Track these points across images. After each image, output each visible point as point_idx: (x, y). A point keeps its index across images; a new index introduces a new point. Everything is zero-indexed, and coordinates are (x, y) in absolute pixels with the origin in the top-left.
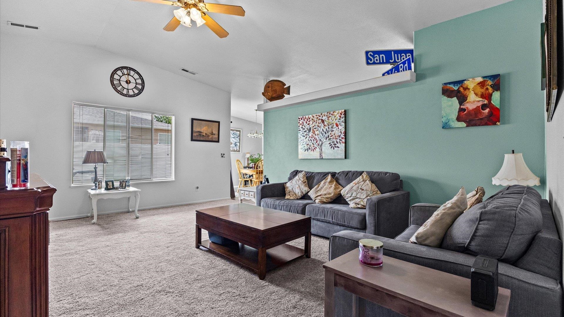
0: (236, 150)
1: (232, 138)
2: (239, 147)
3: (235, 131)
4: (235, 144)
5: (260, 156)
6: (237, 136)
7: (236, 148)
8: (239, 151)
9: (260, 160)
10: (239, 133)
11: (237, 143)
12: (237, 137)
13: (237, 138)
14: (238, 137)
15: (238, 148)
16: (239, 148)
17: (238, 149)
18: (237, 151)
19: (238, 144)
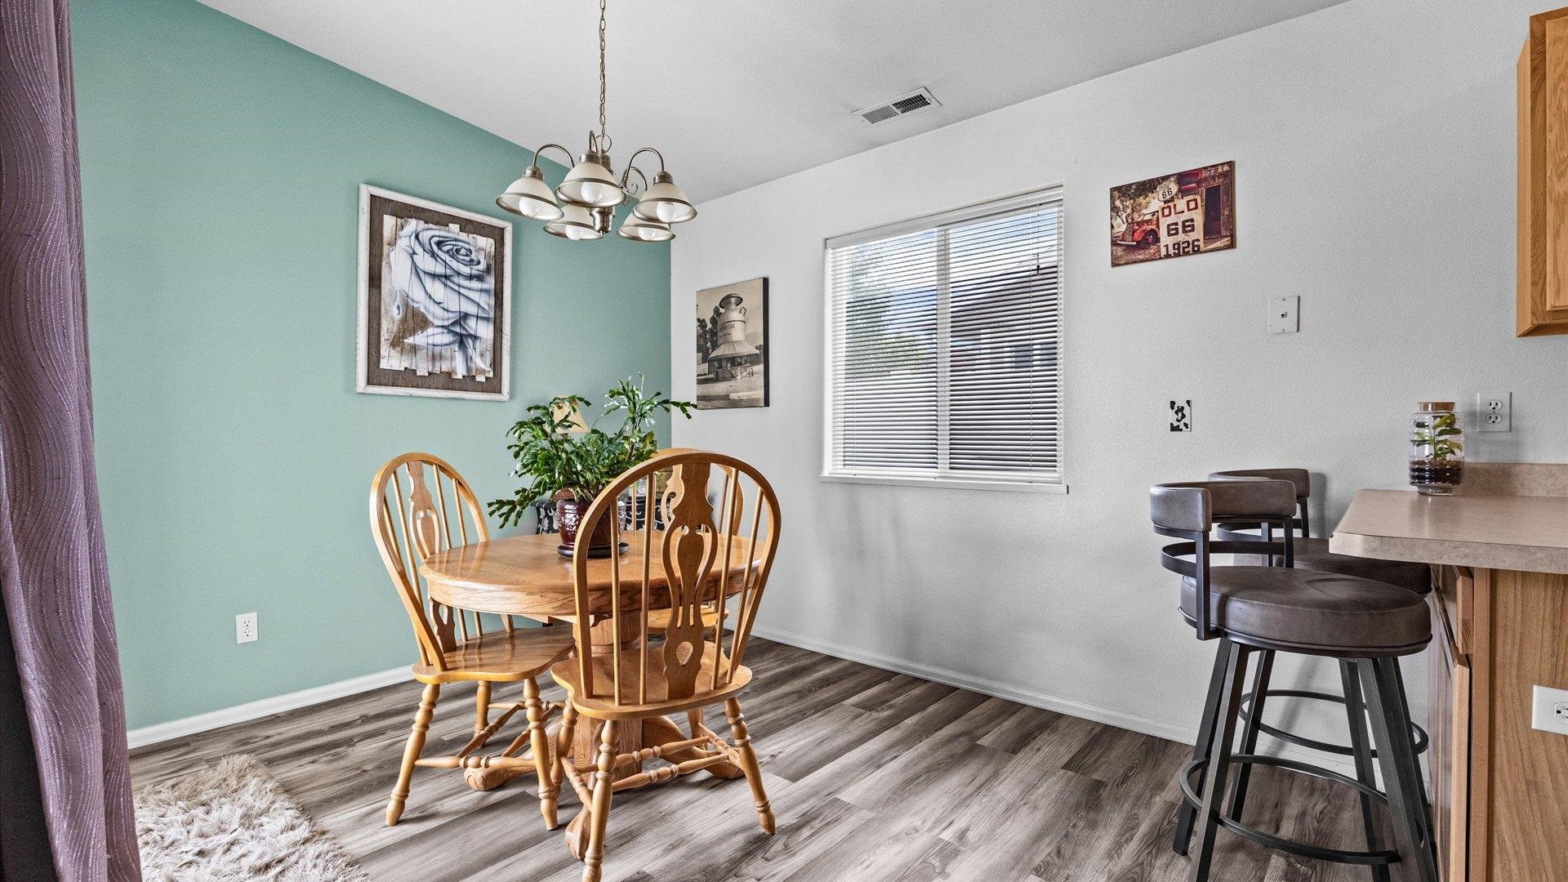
0: (460, 372)
1: (428, 281)
2: (489, 357)
3: (455, 228)
4: (457, 329)
5: (637, 416)
6: (475, 270)
7: (468, 359)
8: (493, 385)
9: (641, 457)
10: (487, 243)
11: (472, 322)
12: (470, 277)
13: (475, 284)
14: (480, 278)
15: (482, 363)
16: (496, 364)
17: (483, 372)
18: (469, 383)
19: (485, 331)
